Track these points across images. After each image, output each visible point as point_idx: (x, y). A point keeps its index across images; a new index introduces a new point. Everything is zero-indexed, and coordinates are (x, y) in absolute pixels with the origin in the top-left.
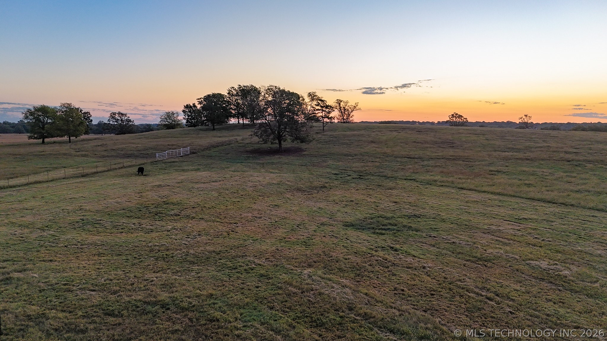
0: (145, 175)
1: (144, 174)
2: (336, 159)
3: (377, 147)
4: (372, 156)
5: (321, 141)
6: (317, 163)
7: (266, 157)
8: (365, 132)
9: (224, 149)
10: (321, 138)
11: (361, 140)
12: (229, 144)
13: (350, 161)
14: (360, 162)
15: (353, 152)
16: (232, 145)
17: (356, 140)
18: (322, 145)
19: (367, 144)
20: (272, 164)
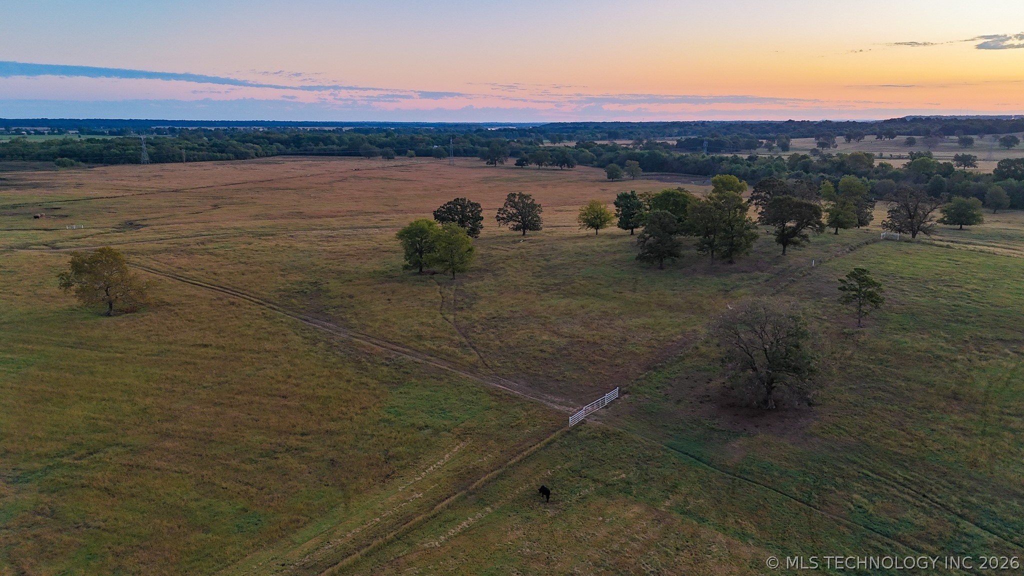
2: (870, 474)
3: (961, 425)
4: (945, 474)
5: (849, 371)
6: (831, 492)
7: (741, 437)
8: (947, 341)
9: (673, 376)
10: (850, 358)
11: (933, 386)
12: (682, 359)
13: (897, 493)
14: (918, 503)
15: (909, 444)
16: (688, 363)
17: (921, 383)
18: (851, 388)
19: (943, 404)
20: (749, 477)
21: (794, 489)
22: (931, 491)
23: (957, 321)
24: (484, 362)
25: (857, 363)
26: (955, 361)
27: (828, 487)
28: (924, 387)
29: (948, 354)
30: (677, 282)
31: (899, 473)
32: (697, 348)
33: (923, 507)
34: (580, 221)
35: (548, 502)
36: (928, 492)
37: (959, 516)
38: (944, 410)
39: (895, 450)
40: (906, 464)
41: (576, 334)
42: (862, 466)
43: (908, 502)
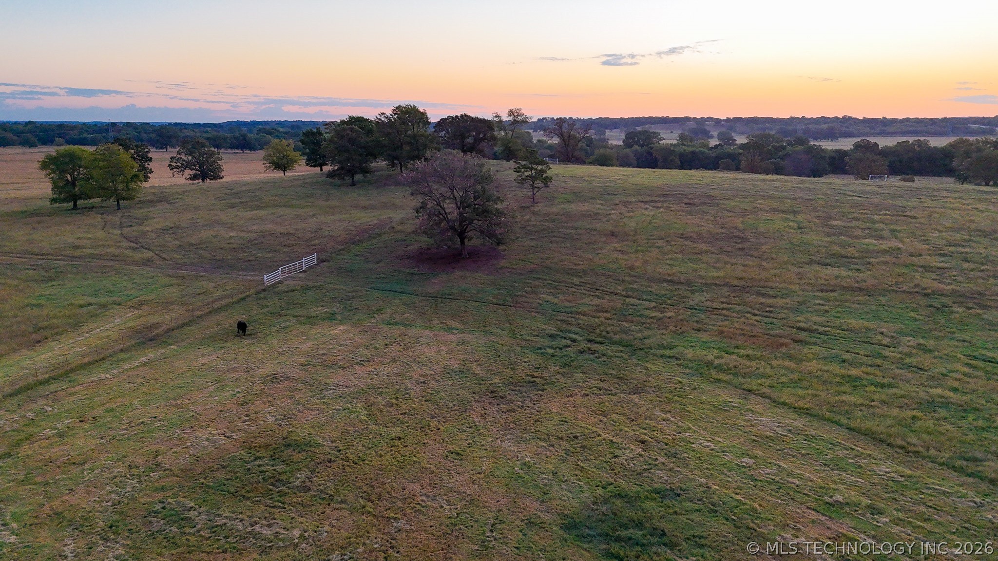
0: (248, 335)
1: (247, 333)
2: (553, 283)
3: (619, 249)
4: (610, 276)
5: (529, 228)
6: (522, 296)
7: (440, 275)
8: (602, 205)
9: (372, 247)
10: (529, 221)
11: (595, 230)
12: (379, 235)
13: (576, 290)
14: (592, 293)
15: (582, 263)
16: (385, 237)
17: (586, 229)
18: (531, 239)
19: (603, 239)
20: (450, 297)
21: (491, 299)
22: (601, 286)
23: (609, 194)
24: (161, 257)
25: (535, 223)
26: (610, 214)
27: (520, 293)
28: (588, 231)
29: (604, 212)
30: (369, 192)
31: (576, 280)
32: (393, 228)
33: (596, 295)
34: (265, 162)
35: (244, 335)
36: (600, 287)
37: (625, 296)
38: (604, 242)
39: (570, 267)
40: (580, 274)
41: (268, 229)
42: (545, 280)
43: (585, 294)
